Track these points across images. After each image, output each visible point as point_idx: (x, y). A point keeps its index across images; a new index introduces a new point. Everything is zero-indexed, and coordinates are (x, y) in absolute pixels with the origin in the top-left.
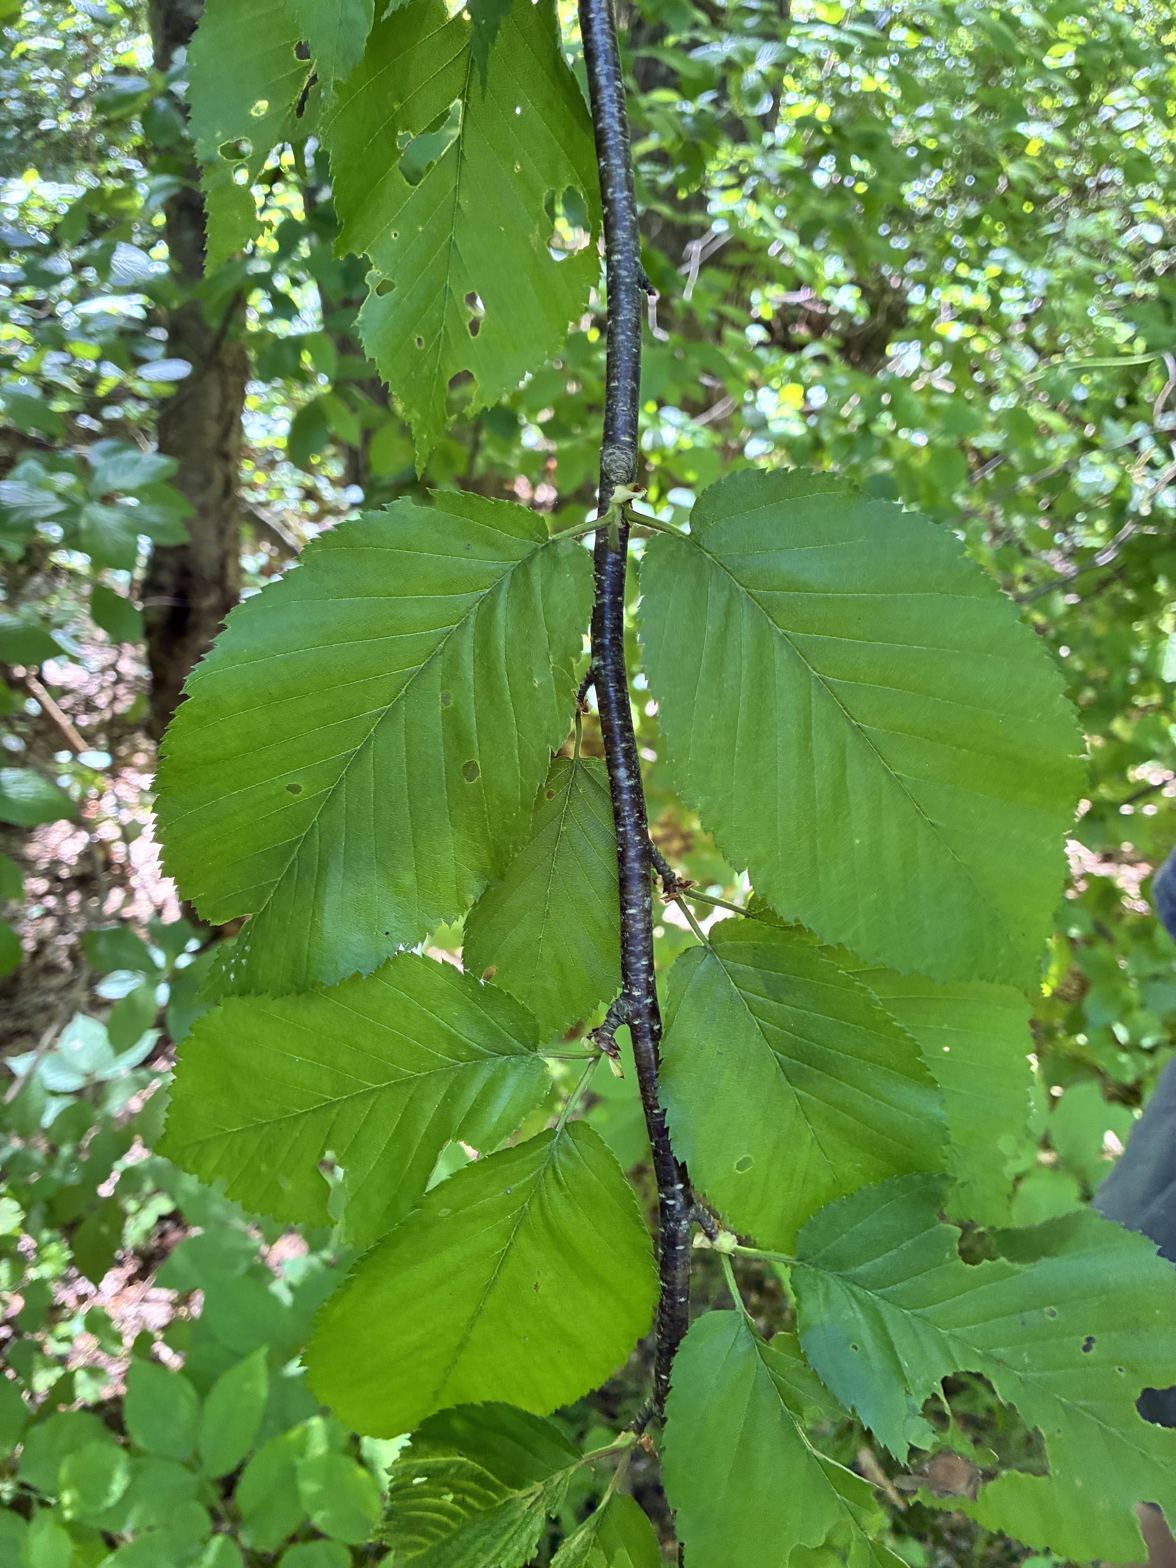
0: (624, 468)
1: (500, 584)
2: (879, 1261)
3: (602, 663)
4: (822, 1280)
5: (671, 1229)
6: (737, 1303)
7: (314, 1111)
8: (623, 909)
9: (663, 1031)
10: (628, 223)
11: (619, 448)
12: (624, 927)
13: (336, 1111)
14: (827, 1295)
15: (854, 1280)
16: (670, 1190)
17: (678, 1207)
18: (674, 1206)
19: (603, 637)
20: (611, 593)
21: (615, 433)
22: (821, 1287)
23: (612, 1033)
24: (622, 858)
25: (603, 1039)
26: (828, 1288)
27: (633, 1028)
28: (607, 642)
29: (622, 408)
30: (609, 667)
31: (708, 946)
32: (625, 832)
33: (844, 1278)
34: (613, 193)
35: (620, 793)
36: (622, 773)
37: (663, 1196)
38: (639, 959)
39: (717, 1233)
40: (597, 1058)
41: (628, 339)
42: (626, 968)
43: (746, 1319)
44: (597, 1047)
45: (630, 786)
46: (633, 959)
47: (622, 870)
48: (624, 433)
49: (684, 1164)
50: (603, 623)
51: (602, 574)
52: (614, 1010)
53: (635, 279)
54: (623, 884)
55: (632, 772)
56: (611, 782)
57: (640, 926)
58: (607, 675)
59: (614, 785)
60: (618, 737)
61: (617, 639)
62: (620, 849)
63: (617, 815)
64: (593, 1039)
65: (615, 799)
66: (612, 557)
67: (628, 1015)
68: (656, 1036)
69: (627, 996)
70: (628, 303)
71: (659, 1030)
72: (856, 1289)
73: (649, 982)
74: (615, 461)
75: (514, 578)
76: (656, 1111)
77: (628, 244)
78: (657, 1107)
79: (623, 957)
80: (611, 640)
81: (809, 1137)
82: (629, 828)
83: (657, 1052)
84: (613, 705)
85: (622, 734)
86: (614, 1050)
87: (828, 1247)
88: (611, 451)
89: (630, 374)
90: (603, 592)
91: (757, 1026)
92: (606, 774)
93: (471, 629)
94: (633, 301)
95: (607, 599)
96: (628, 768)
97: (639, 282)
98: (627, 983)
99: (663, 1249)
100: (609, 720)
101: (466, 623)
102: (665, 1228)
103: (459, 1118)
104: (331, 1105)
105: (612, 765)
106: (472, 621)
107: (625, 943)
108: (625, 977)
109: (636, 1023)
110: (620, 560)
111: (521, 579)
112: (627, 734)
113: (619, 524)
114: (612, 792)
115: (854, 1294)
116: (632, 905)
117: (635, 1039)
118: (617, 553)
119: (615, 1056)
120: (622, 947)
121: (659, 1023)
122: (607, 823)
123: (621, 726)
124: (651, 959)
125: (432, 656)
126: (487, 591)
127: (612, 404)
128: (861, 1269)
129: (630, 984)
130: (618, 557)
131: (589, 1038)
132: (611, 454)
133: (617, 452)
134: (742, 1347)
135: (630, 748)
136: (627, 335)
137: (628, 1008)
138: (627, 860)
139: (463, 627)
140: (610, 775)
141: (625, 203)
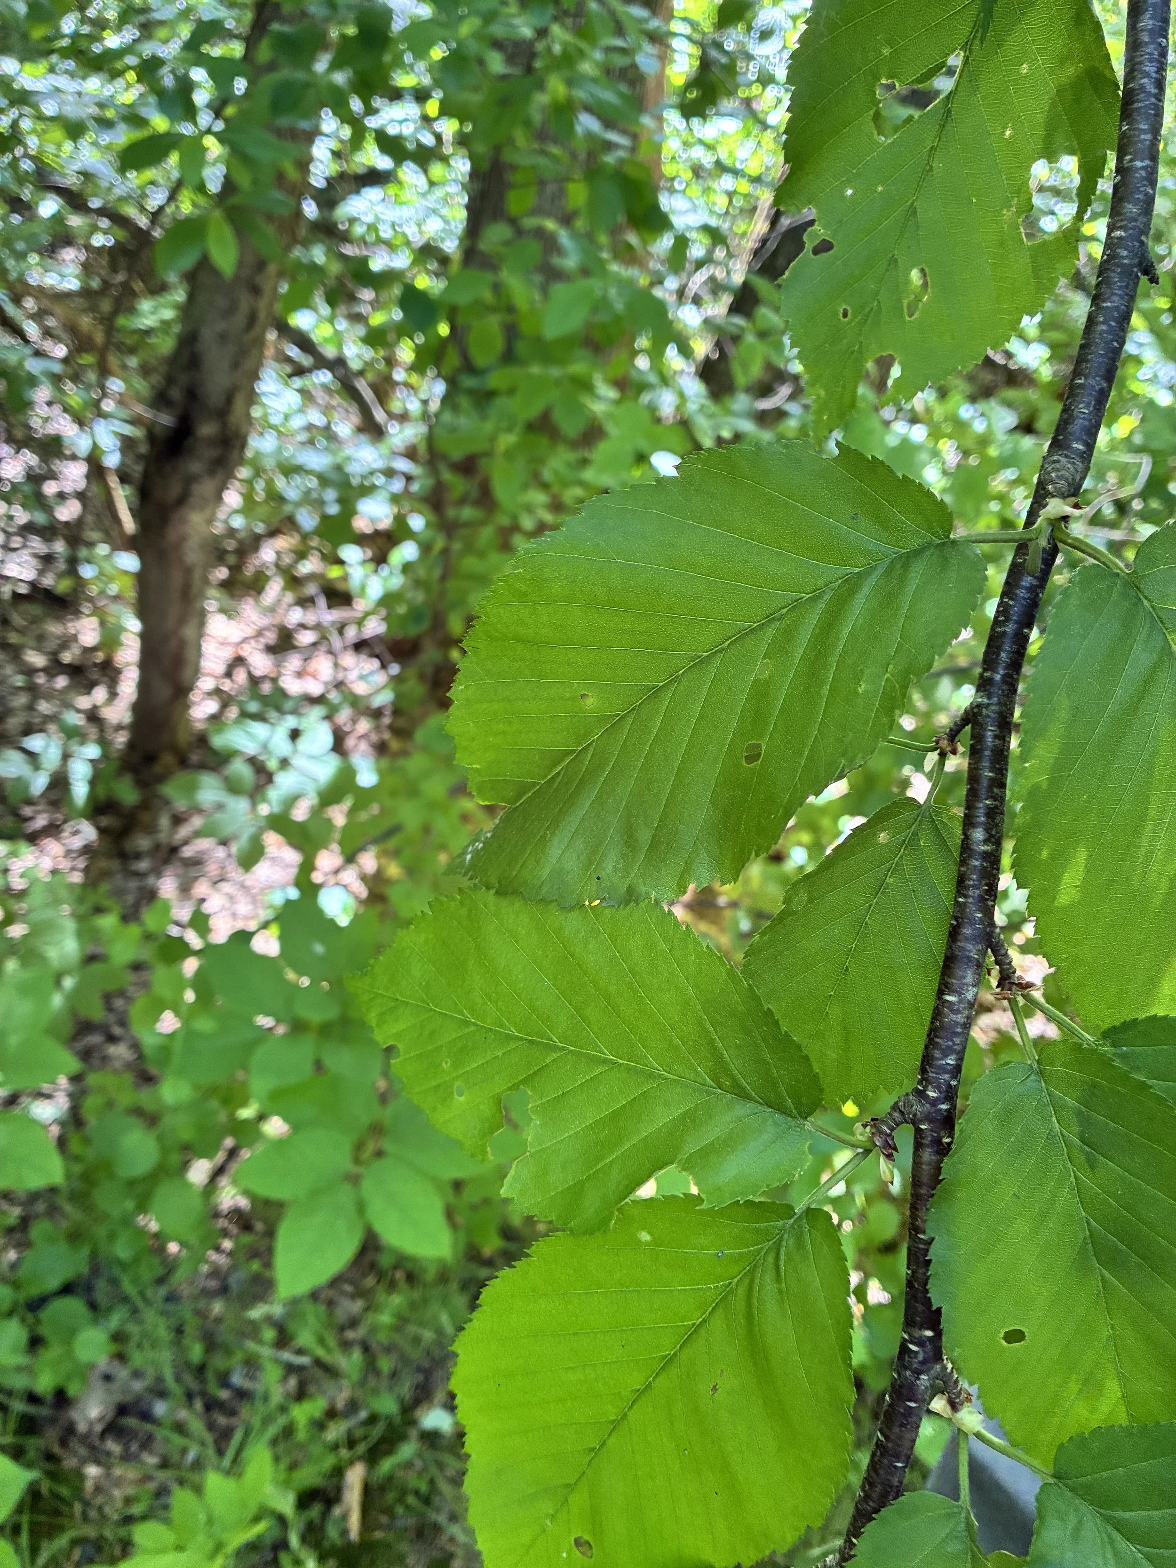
0: (1066, 480)
1: (874, 568)
2: (1156, 1514)
3: (985, 701)
4: (1076, 1510)
5: (906, 1378)
6: (962, 1496)
7: (531, 1042)
8: (940, 993)
9: (953, 1147)
10: (1141, 196)
11: (1066, 456)
12: (937, 1014)
13: (555, 1056)
14: (1077, 1529)
15: (1118, 1526)
16: (917, 1333)
17: (921, 1357)
18: (916, 1353)
19: (995, 671)
20: (1016, 622)
21: (1066, 438)
22: (1072, 1520)
23: (892, 1129)
24: (954, 934)
25: (881, 1132)
26: (1080, 1523)
27: (918, 1132)
28: (998, 677)
29: (1083, 409)
30: (993, 708)
31: (1035, 1066)
32: (965, 904)
33: (1107, 1519)
34: (1131, 161)
35: (970, 856)
36: (978, 834)
37: (906, 1337)
38: (946, 1056)
39: (962, 1404)
40: (867, 1152)
41: (1111, 330)
42: (927, 1060)
43: (968, 1518)
44: (871, 1140)
45: (984, 852)
46: (937, 1054)
47: (950, 948)
48: (1078, 440)
49: (939, 1310)
50: (998, 655)
51: (1011, 599)
52: (901, 1104)
53: (1136, 261)
54: (949, 963)
55: (992, 836)
56: (963, 841)
57: (960, 1018)
58: (988, 716)
59: (966, 847)
60: (984, 791)
61: (1011, 676)
62: (954, 923)
63: (961, 882)
64: (868, 1129)
65: (963, 862)
66: (1027, 581)
67: (915, 1115)
68: (943, 1150)
69: (921, 1094)
70: (1120, 288)
71: (950, 1144)
72: (1116, 1535)
73: (950, 1086)
74: (1058, 470)
75: (891, 568)
76: (921, 1236)
77: (1136, 220)
78: (924, 1232)
79: (926, 1047)
80: (1004, 676)
81: (1106, 1332)
82: (970, 900)
83: (939, 1169)
84: (987, 753)
85: (990, 788)
86: (890, 1150)
87: (1096, 1476)
88: (1055, 458)
89: (1102, 371)
90: (1007, 620)
91: (1073, 1179)
92: (958, 831)
93: (822, 605)
94: (1127, 287)
95: (1010, 628)
96: (987, 830)
97: (1140, 264)
98: (923, 1079)
99: (890, 1396)
100: (977, 769)
101: (820, 596)
102: (899, 1374)
103: (692, 1146)
104: (555, 1048)
105: (968, 822)
106: (827, 597)
107: (933, 1033)
108: (923, 1071)
109: (923, 1127)
110: (1037, 587)
111: (898, 570)
112: (996, 790)
113: (1043, 543)
114: (962, 853)
115: (1112, 1542)
116: (952, 992)
117: (918, 1146)
118: (1035, 577)
119: (889, 1157)
120: (928, 1036)
121: (951, 1136)
122: (945, 889)
123: (991, 779)
124: (961, 1059)
125: (770, 619)
126: (857, 570)
127: (1071, 404)
128: (1127, 1515)
129: (926, 1080)
130: (1035, 582)
131: (865, 1126)
132: (1054, 462)
133: (1063, 460)
134: (954, 1547)
135: (996, 807)
136: (1110, 326)
137: (918, 1108)
138: (960, 937)
139: (814, 600)
140: (965, 833)
141: (1143, 173)
